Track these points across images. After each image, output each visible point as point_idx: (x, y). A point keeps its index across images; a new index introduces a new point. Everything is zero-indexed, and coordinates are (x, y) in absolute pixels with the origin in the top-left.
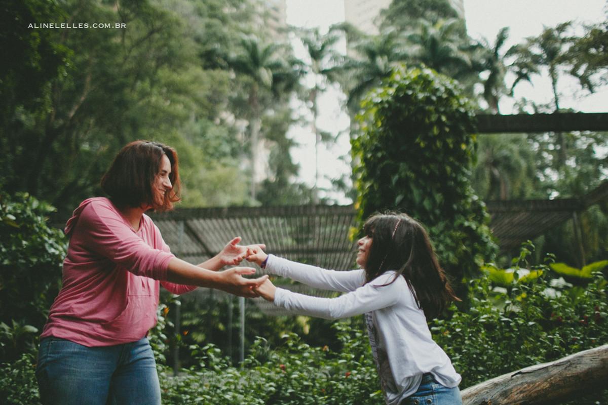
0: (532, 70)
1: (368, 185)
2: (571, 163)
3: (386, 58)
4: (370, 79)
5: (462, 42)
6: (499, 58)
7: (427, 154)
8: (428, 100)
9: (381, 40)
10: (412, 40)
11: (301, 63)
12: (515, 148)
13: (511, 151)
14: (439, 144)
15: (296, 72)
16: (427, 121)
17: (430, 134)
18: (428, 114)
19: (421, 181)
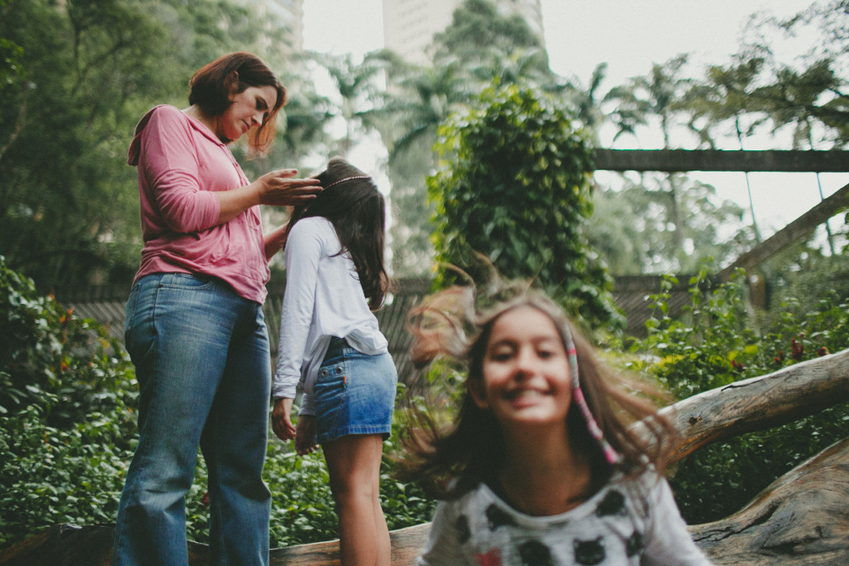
0: (639, 121)
1: (451, 237)
2: (688, 246)
3: (444, 97)
4: (422, 127)
5: (546, 81)
6: (595, 102)
7: (532, 195)
8: (531, 124)
9: (438, 73)
10: (480, 75)
11: (326, 101)
12: (618, 223)
13: (612, 226)
14: (547, 182)
15: (318, 115)
16: (531, 151)
17: (536, 168)
18: (532, 142)
19: (524, 232)
